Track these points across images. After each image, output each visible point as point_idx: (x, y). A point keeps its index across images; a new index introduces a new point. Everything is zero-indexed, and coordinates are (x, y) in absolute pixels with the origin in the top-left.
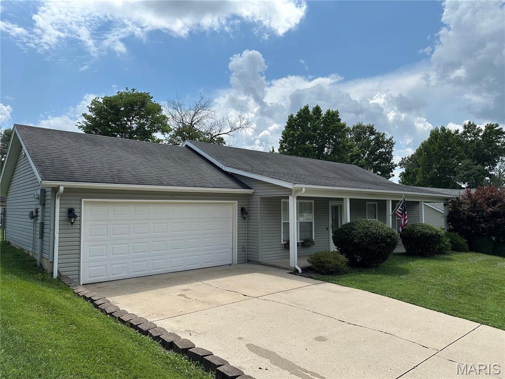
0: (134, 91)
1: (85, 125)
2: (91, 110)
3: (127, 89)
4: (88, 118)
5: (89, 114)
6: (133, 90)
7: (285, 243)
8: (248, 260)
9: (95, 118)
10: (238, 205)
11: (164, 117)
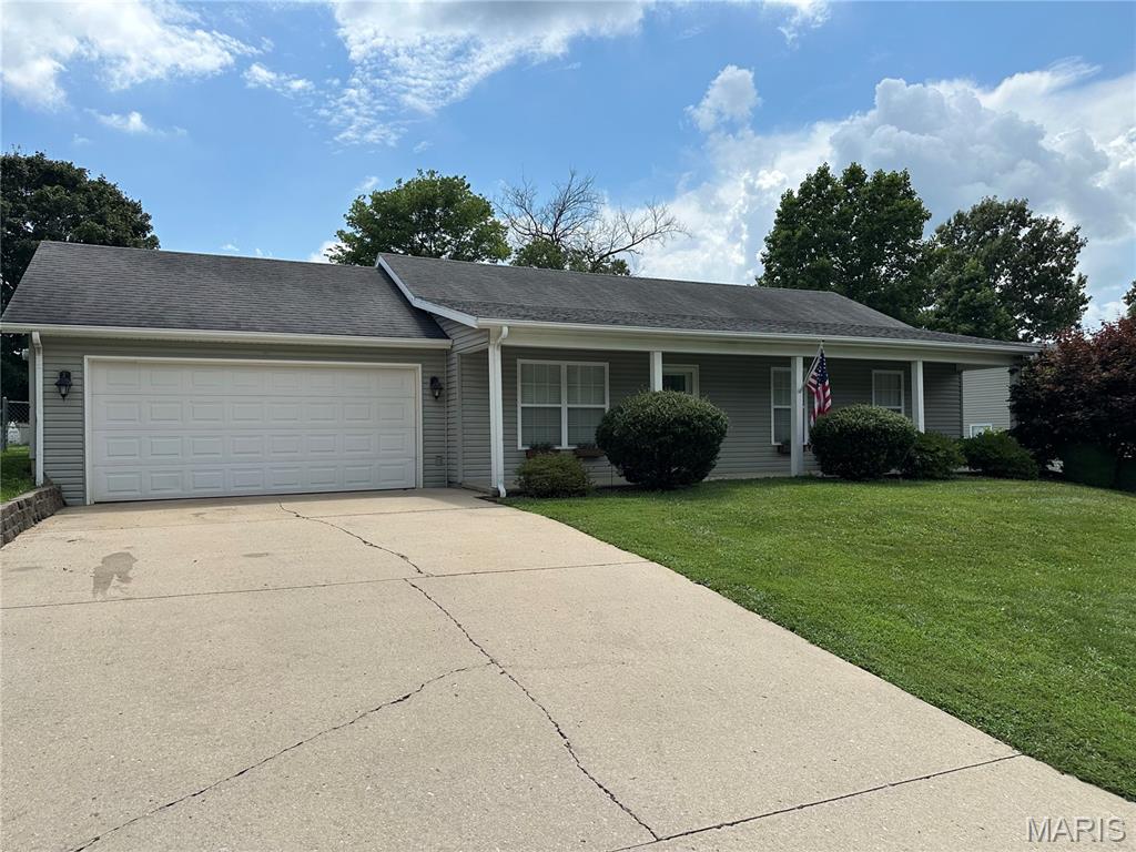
0: (432, 175)
1: (340, 253)
2: (352, 222)
3: (420, 172)
4: (347, 239)
5: (349, 230)
6: (433, 173)
7: (528, 448)
8: (449, 482)
9: (361, 239)
10: (423, 372)
11: (496, 225)
